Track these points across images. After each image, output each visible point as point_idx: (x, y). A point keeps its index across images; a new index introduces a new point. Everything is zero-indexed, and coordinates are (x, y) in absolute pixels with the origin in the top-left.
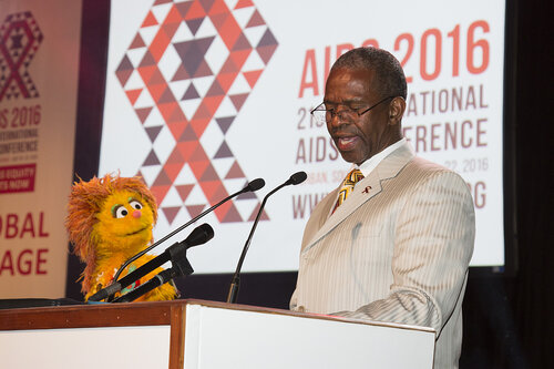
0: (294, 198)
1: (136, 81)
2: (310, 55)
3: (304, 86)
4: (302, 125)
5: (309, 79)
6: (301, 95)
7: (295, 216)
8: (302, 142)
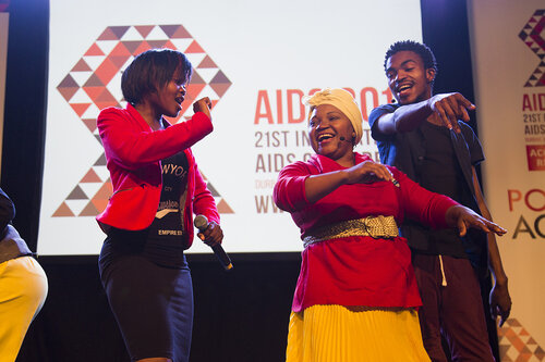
0: (256, 197)
1: (81, 97)
2: (263, 94)
3: (258, 116)
4: (259, 144)
5: (263, 111)
6: (256, 122)
7: (259, 211)
8: (260, 156)
